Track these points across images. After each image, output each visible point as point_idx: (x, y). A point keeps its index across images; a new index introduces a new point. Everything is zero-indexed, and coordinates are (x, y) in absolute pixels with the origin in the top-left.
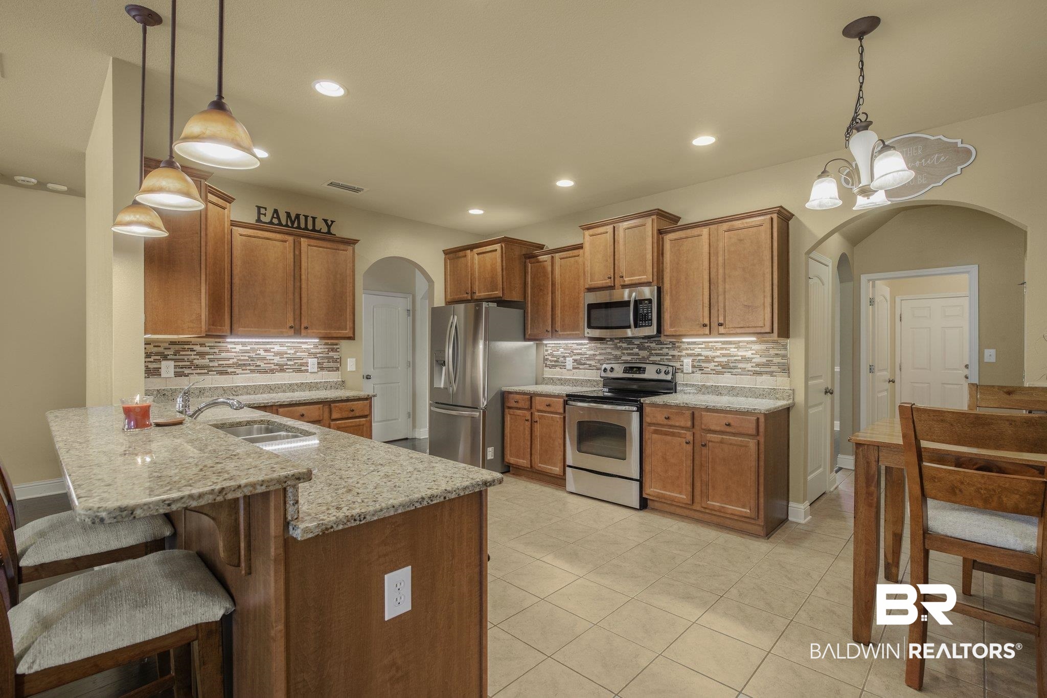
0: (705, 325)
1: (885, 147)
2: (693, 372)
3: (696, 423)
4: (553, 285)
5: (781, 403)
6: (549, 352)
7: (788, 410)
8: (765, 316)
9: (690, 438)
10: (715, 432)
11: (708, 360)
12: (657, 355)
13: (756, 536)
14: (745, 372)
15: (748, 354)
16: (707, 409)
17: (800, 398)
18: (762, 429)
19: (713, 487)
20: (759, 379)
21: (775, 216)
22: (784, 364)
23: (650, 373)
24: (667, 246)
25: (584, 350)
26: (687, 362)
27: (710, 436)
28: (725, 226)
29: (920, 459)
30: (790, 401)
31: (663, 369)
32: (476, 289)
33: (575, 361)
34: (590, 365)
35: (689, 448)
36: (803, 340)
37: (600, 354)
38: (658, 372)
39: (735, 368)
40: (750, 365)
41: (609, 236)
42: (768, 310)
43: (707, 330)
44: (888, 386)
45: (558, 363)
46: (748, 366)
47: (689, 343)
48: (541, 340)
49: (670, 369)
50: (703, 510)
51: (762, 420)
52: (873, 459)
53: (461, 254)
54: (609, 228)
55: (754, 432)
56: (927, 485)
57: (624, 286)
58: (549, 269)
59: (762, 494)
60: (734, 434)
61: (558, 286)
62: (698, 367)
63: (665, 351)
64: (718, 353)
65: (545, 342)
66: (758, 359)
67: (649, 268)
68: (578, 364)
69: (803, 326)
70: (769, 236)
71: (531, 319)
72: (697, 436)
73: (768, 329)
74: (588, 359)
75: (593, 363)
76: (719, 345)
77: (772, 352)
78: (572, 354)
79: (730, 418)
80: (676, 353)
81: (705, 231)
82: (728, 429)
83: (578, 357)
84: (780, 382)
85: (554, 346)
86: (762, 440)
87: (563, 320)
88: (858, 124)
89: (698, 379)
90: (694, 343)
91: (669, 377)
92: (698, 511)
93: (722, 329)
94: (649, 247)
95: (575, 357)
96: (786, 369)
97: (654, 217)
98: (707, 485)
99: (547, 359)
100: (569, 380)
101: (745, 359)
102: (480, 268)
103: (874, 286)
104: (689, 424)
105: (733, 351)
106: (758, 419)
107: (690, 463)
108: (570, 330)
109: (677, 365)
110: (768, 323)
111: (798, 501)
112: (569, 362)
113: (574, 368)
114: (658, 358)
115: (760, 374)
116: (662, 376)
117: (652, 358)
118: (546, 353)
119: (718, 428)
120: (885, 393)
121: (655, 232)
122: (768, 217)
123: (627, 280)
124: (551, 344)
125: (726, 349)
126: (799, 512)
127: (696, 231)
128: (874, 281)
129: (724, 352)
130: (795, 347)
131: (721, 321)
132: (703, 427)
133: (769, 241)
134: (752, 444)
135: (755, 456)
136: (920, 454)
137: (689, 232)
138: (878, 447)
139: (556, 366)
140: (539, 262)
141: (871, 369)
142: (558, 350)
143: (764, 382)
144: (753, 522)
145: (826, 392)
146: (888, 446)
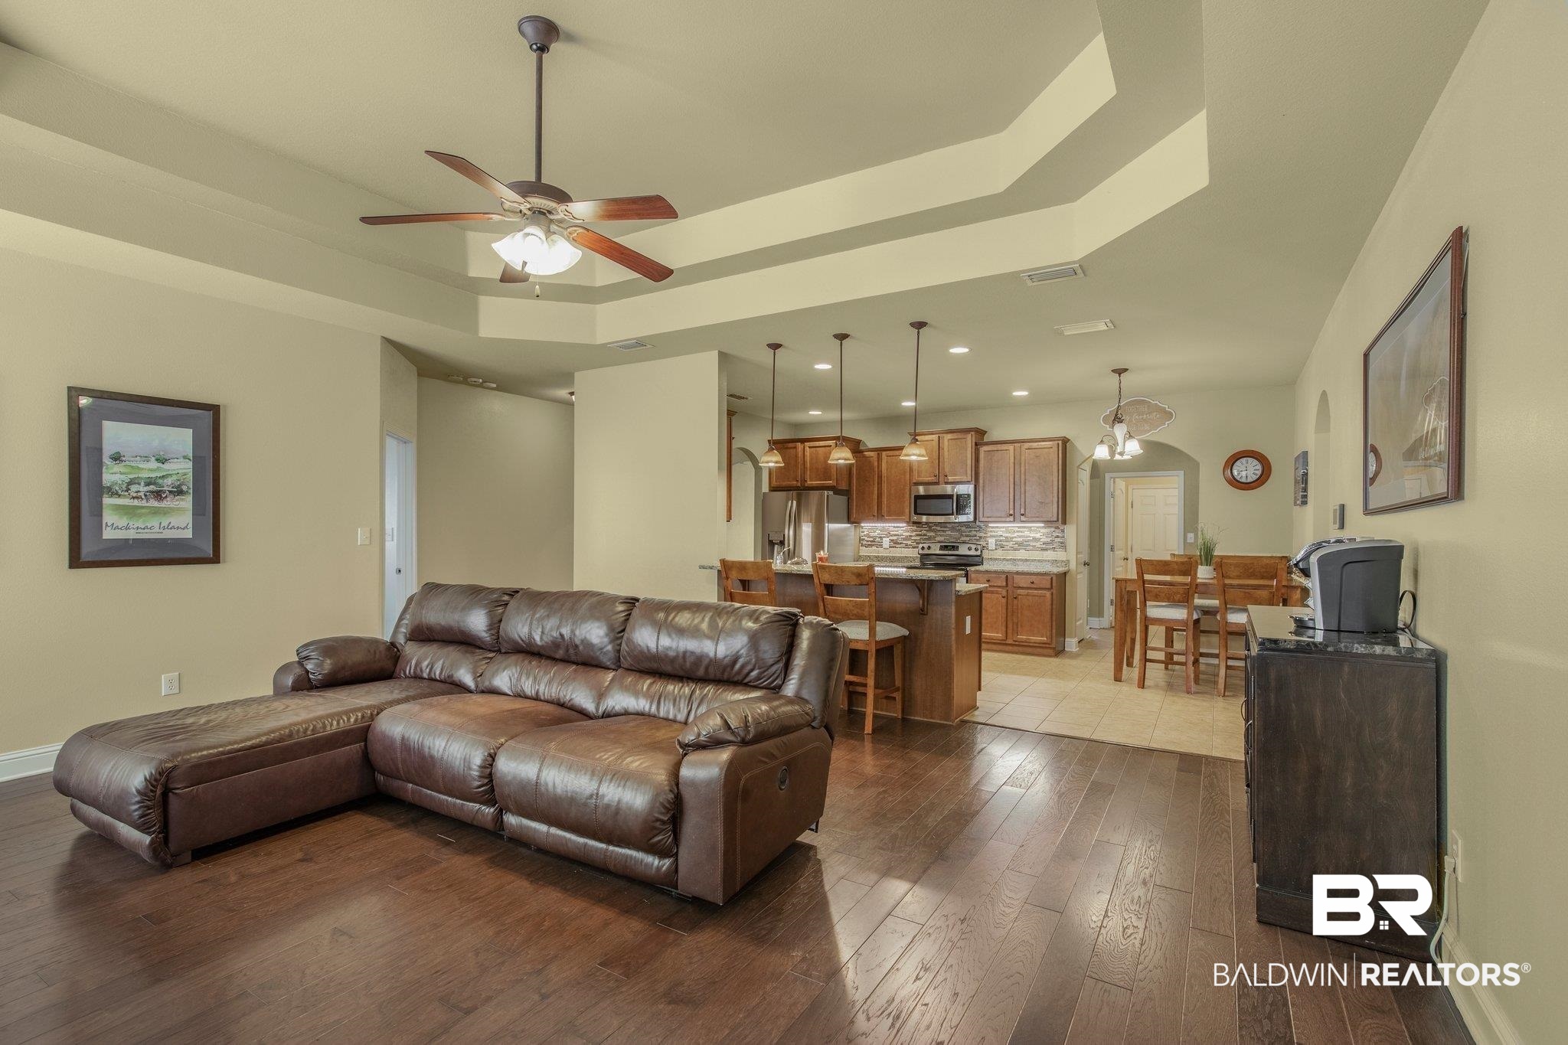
0: (1011, 515)
1: (1131, 437)
2: (996, 549)
3: (1009, 583)
4: (880, 477)
5: (1062, 569)
6: (865, 533)
7: (1065, 574)
8: (1053, 511)
9: (1004, 593)
10: (1022, 588)
11: (1007, 539)
12: (967, 536)
13: (1050, 656)
14: (1035, 548)
15: (1038, 536)
16: (1018, 573)
17: (1073, 566)
18: (1054, 585)
19: (1022, 626)
20: (1046, 553)
21: (1060, 442)
22: (1062, 543)
23: (963, 550)
24: (982, 455)
25: (900, 532)
26: (992, 542)
27: (1020, 591)
28: (1027, 445)
29: (1144, 584)
30: (1067, 568)
31: (973, 547)
32: (808, 477)
33: (892, 540)
34: (907, 545)
35: (1004, 600)
36: (1075, 526)
37: (917, 535)
38: (970, 549)
39: (1029, 545)
40: (1039, 543)
41: (935, 443)
42: (1055, 505)
43: (1011, 518)
44: (1122, 563)
45: (874, 543)
46: (1038, 545)
47: (993, 527)
48: (859, 523)
49: (979, 547)
50: (1014, 643)
51: (1054, 578)
52: (1123, 587)
53: (791, 445)
54: (935, 437)
55: (1049, 586)
56: (1147, 595)
57: (947, 483)
58: (876, 464)
59: (1054, 627)
60: (1036, 589)
61: (884, 479)
62: (1000, 546)
63: (974, 533)
64: (1016, 535)
65: (862, 525)
66: (1044, 539)
67: (969, 472)
68: (895, 543)
69: (1075, 514)
70: (1056, 456)
71: (856, 506)
72: (1010, 592)
73: (1055, 519)
74: (904, 539)
75: (909, 542)
76: (1017, 529)
77: (1055, 534)
78: (889, 535)
79: (1033, 578)
80: (982, 535)
81: (1011, 447)
82: (1033, 586)
83: (895, 538)
84: (1060, 555)
85: (871, 528)
86: (1054, 592)
87: (889, 507)
88: (1117, 419)
89: (999, 554)
90: (997, 527)
91: (978, 553)
92: (1010, 645)
93: (1023, 518)
94: (969, 456)
95: (891, 538)
96: (1063, 546)
97: (973, 433)
98: (1017, 624)
99: (863, 540)
100: (887, 557)
101: (1035, 540)
102: (811, 459)
103: (1114, 482)
104: (1004, 584)
105: (1027, 533)
106: (1052, 578)
107: (1004, 611)
108: (895, 514)
109: (983, 543)
110: (1055, 515)
111: (1071, 637)
112: (886, 542)
113: (890, 547)
114: (968, 539)
115: (1046, 550)
116: (973, 553)
117: (963, 539)
118: (863, 534)
119: (1025, 586)
120: (1121, 569)
121: (974, 444)
122: (1057, 442)
123: (951, 478)
124: (866, 526)
125: (1021, 532)
126: (1071, 644)
127: (1005, 447)
128: (1114, 478)
129: (1020, 534)
130: (1070, 531)
131: (1022, 512)
132: (1015, 585)
133: (1056, 459)
134: (1048, 594)
135: (1049, 603)
136: (1144, 582)
137: (999, 447)
138: (1126, 581)
139: (872, 546)
140: (864, 456)
141: (1112, 549)
142: (875, 532)
143: (1050, 555)
144: (1047, 646)
145: (1085, 565)
146: (1130, 580)
